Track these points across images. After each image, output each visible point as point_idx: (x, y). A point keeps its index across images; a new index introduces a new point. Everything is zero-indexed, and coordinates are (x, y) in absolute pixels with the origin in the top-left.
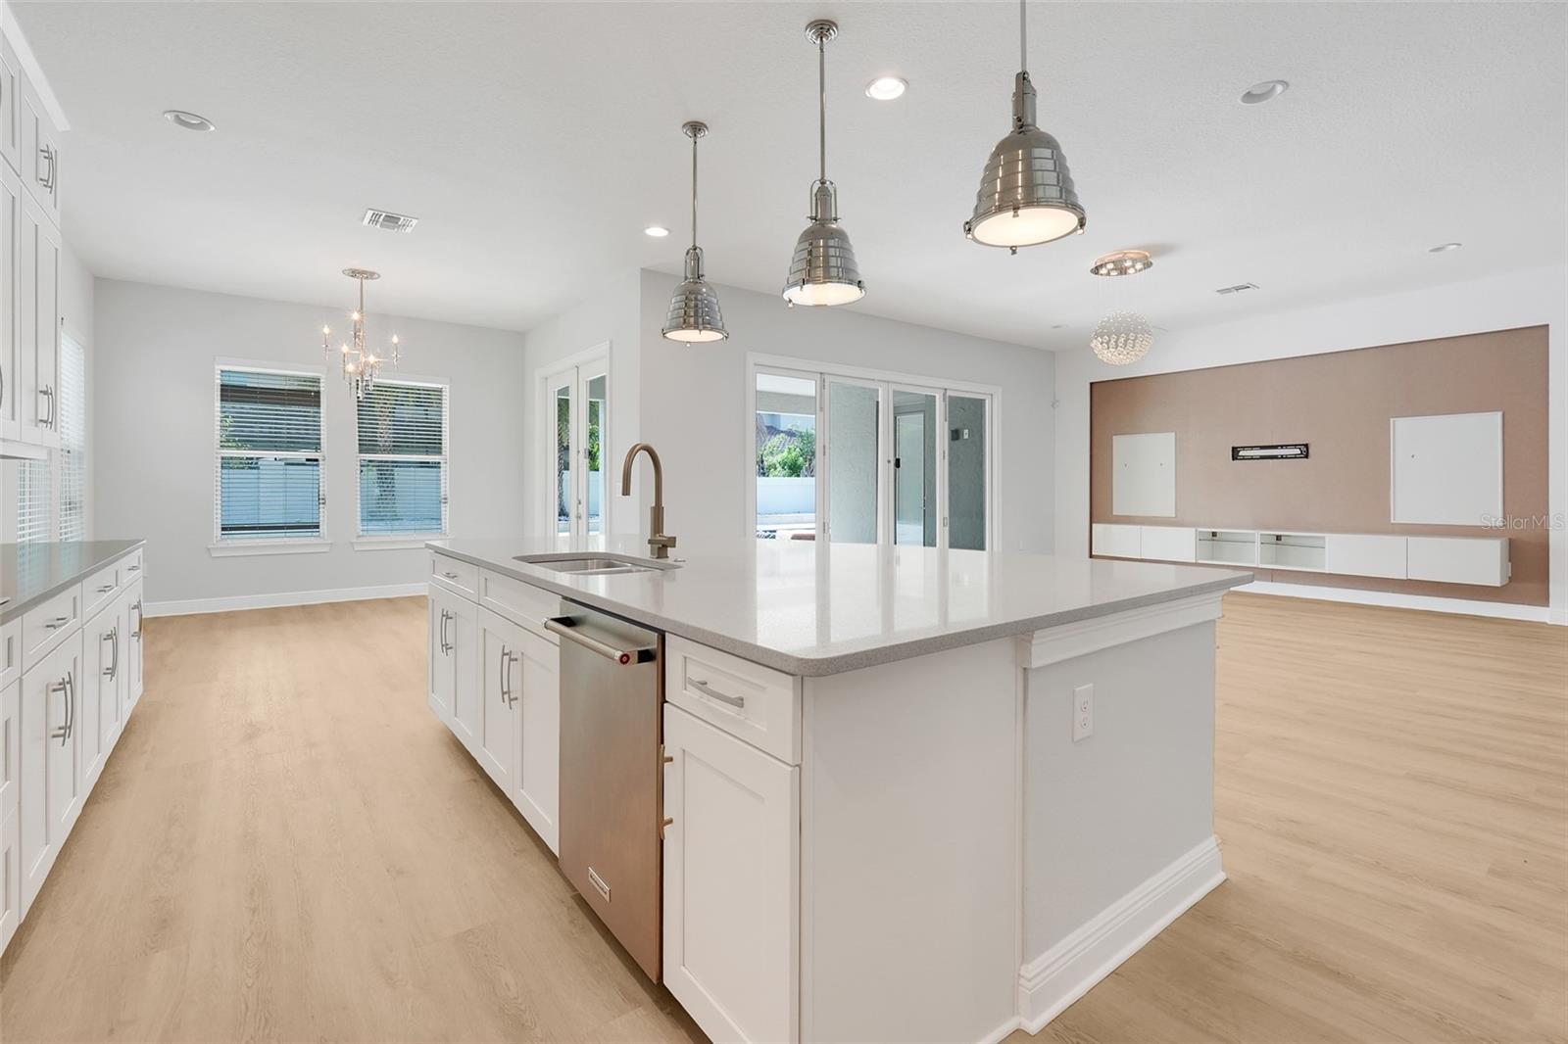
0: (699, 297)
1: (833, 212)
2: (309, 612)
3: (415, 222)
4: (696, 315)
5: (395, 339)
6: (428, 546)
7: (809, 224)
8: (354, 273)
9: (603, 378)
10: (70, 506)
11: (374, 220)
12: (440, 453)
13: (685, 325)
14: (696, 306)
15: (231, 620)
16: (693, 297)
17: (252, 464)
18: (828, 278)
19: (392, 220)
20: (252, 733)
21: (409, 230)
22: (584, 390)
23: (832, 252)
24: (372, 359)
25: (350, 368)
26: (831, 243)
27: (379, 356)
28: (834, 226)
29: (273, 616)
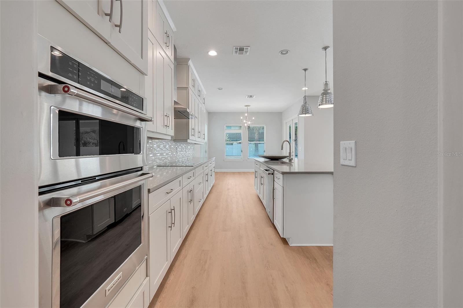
0: (306, 107)
1: (329, 87)
2: (239, 173)
3: (255, 96)
4: (305, 111)
5: (253, 118)
6: (254, 160)
7: (323, 91)
8: (246, 106)
9: (297, 122)
10: (206, 152)
11: (248, 96)
12: (264, 141)
13: (303, 114)
14: (305, 109)
15: (227, 173)
16: (304, 107)
17: (232, 144)
18: (326, 103)
19: (251, 96)
20: (228, 189)
21: (254, 97)
22: (294, 124)
23: (327, 97)
24: (249, 123)
25: (246, 125)
26: (327, 95)
27: (251, 122)
28: (329, 92)
29: (234, 173)
